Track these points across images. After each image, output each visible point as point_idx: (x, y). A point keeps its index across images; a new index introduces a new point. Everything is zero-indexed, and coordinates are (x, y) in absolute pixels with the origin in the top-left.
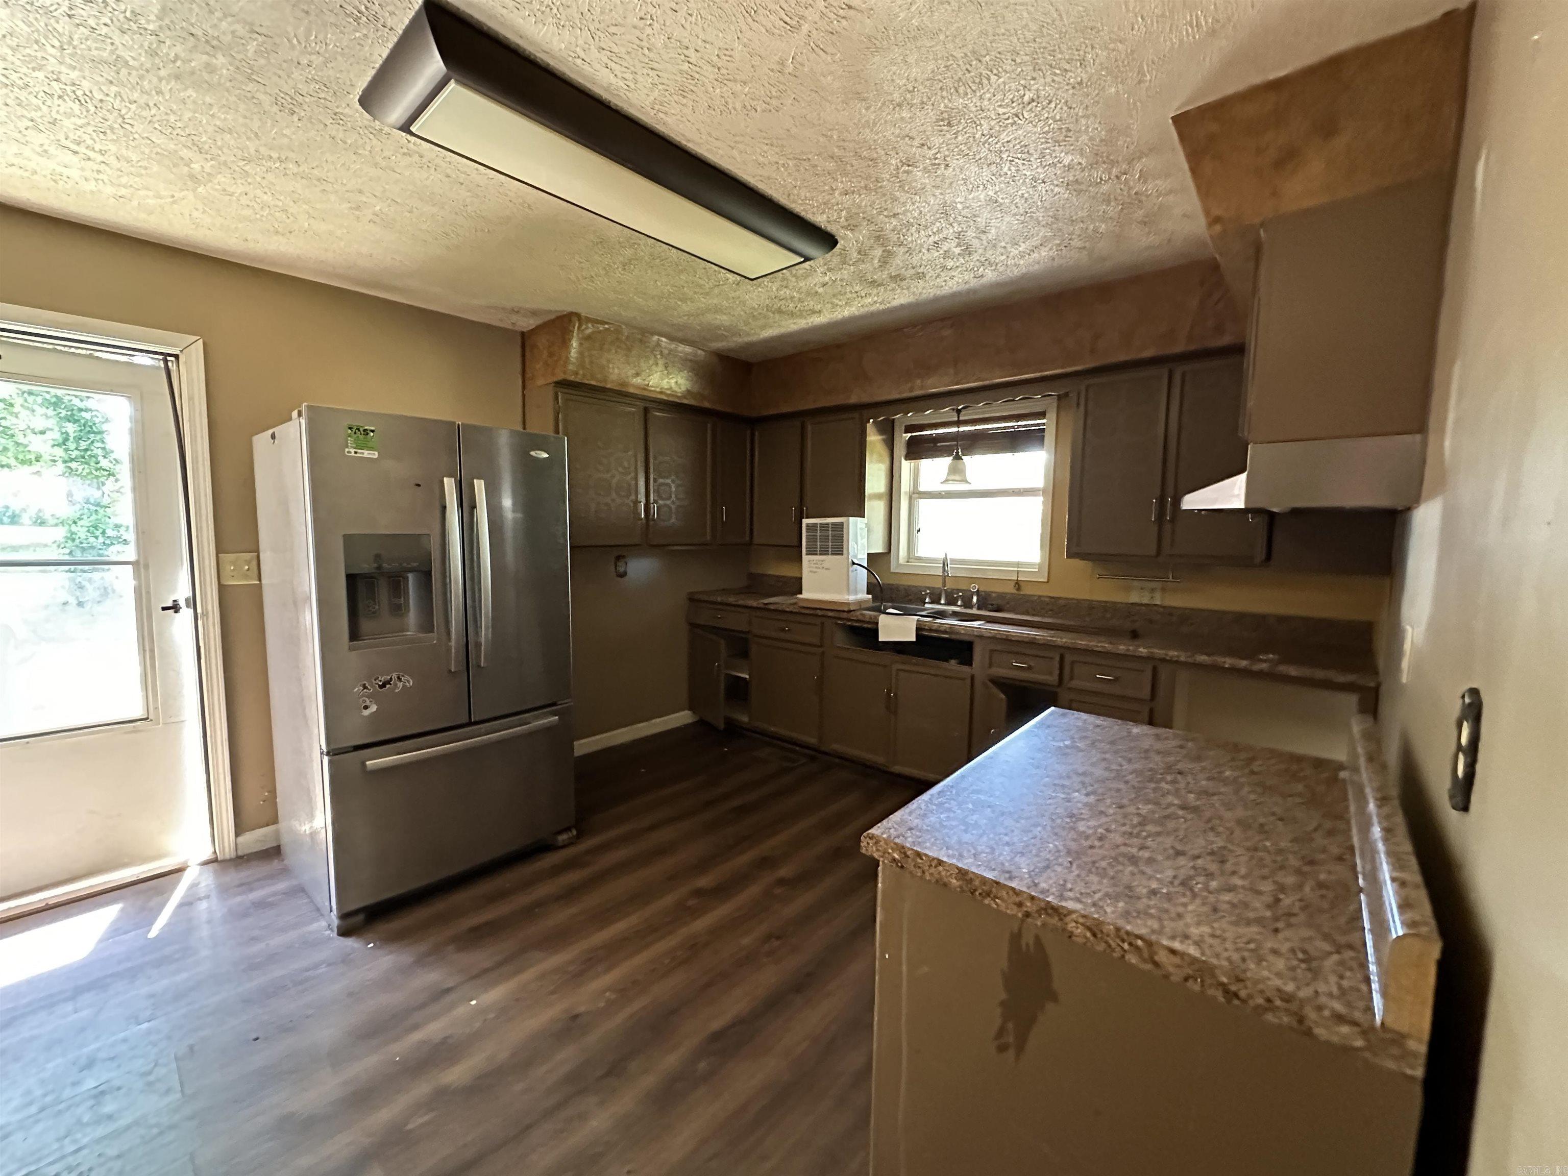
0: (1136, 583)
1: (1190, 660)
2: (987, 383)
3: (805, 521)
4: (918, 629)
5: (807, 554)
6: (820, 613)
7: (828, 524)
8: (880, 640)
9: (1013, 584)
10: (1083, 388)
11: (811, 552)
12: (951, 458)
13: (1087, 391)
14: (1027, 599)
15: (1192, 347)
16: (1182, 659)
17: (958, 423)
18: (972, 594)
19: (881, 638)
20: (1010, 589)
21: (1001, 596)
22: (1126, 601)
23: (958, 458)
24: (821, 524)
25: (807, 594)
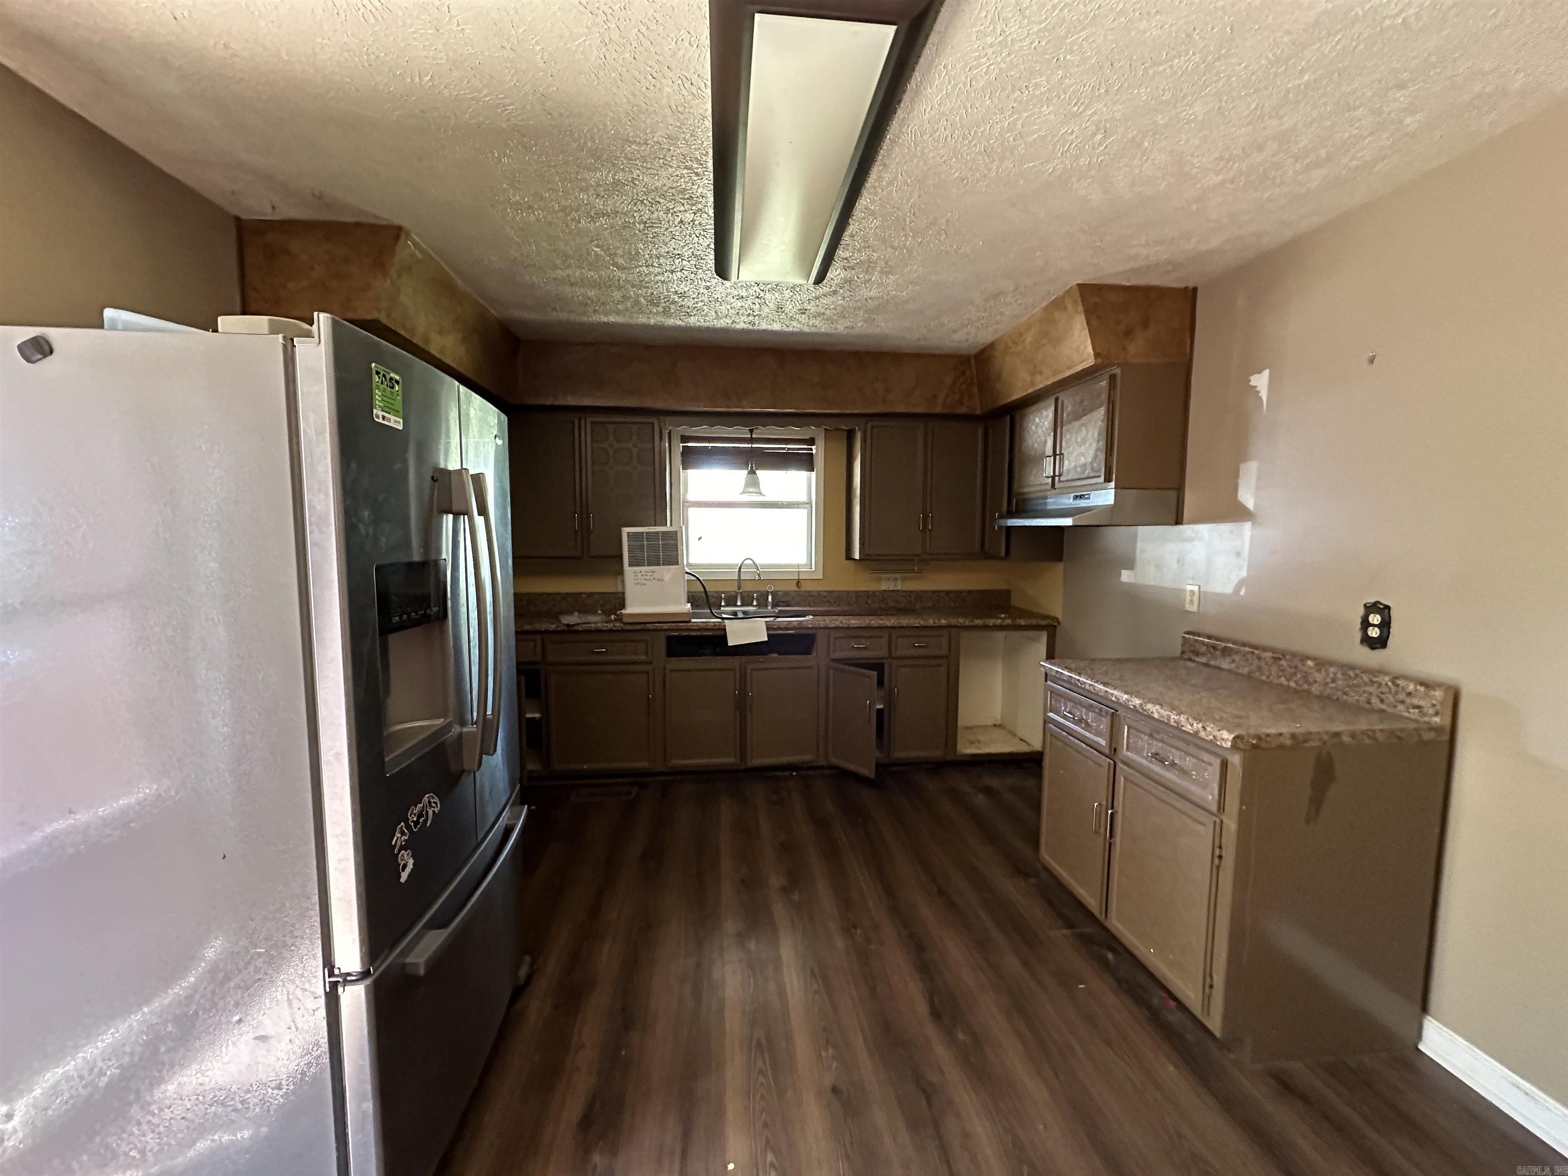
0: (883, 576)
1: (971, 624)
2: (799, 411)
3: (626, 530)
4: (768, 629)
5: (630, 565)
6: (651, 626)
7: (642, 533)
8: (730, 644)
9: (795, 583)
10: (869, 427)
11: (635, 562)
12: (746, 472)
13: (872, 429)
14: (809, 594)
15: (945, 411)
16: (967, 623)
17: (751, 440)
18: (767, 594)
19: (731, 642)
20: (793, 587)
21: (786, 593)
22: (878, 589)
23: (752, 472)
24: (647, 533)
25: (633, 608)
